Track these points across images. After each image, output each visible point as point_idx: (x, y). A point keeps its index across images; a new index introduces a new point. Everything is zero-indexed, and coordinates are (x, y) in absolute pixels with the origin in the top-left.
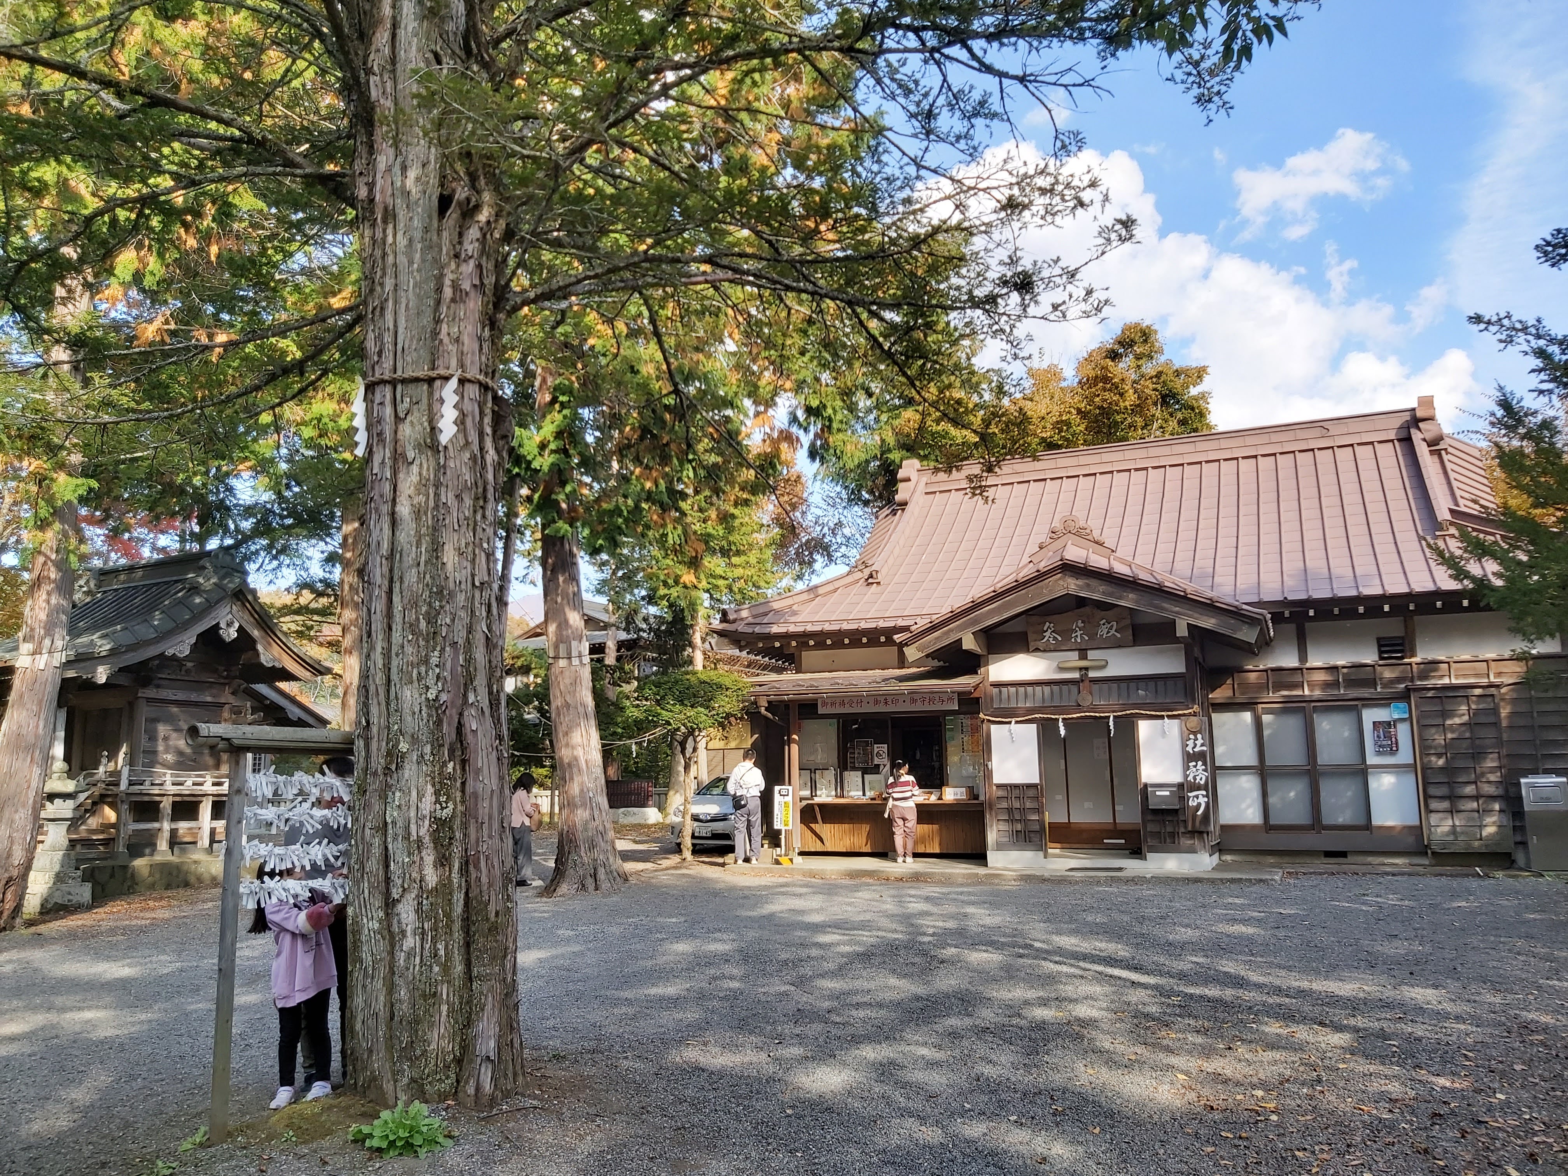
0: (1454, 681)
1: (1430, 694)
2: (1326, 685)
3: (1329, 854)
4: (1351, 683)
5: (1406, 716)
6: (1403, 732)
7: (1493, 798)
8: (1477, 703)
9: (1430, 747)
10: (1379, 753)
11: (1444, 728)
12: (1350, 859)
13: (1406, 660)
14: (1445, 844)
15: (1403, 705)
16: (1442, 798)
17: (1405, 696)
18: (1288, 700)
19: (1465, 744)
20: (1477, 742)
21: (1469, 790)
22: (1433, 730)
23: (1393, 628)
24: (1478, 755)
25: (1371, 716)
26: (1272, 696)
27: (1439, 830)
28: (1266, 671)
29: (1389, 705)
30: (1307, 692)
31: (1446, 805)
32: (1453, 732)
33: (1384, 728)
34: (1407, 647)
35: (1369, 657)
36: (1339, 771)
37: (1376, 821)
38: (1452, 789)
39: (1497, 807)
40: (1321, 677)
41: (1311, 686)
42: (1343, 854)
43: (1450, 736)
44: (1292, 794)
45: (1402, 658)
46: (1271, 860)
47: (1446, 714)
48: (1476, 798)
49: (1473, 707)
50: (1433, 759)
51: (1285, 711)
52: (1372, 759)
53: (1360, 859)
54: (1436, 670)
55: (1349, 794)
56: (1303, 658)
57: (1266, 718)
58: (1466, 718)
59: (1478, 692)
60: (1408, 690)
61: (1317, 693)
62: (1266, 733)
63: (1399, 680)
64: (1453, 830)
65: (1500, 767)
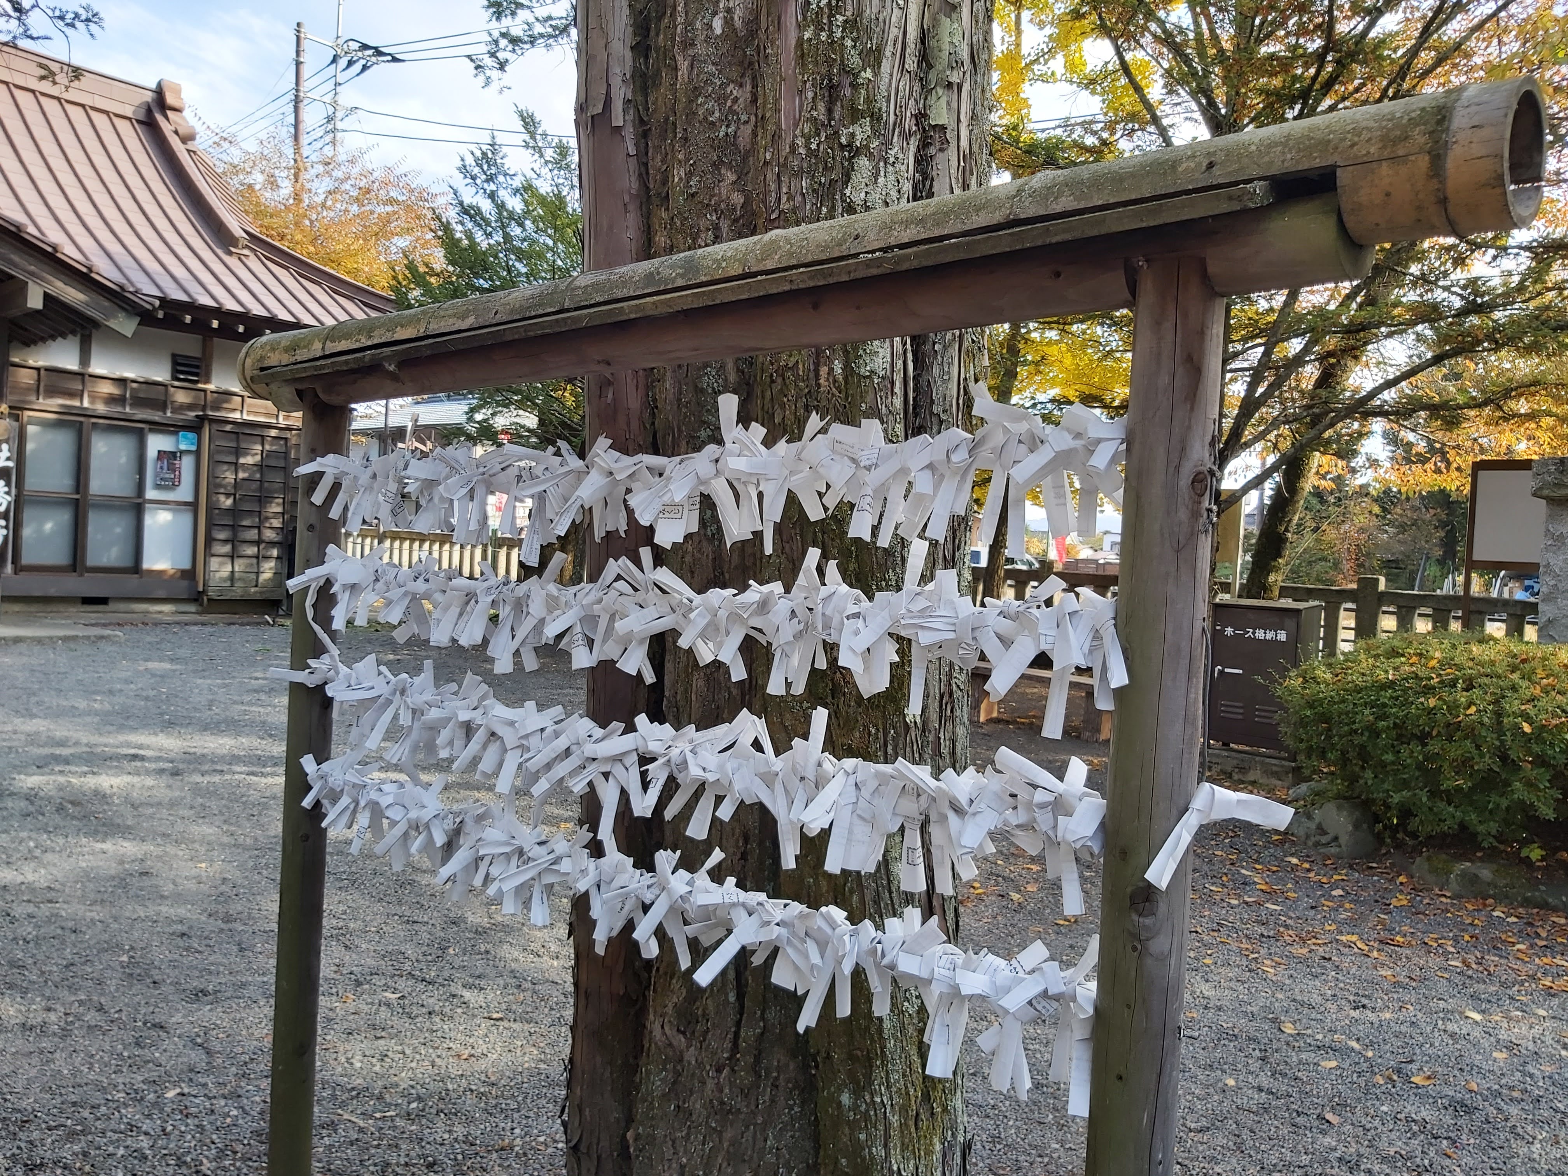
0: (245, 417)
1: (228, 428)
2: (111, 400)
3: (88, 601)
4: (139, 402)
5: (194, 448)
6: (187, 465)
7: (272, 544)
8: (272, 445)
9: (220, 486)
10: (158, 487)
11: (236, 466)
12: (112, 606)
13: (201, 386)
14: (222, 590)
15: (192, 436)
16: (226, 541)
17: (195, 427)
18: (67, 411)
19: (255, 485)
20: (266, 485)
21: (253, 534)
22: (225, 467)
23: (190, 345)
24: (263, 499)
25: (156, 443)
26: (44, 402)
27: (218, 575)
28: (38, 369)
29: (176, 433)
30: (86, 404)
31: (227, 548)
32: (244, 471)
33: (169, 457)
34: (202, 372)
35: (161, 374)
36: (109, 504)
37: (146, 565)
38: (235, 535)
39: (275, 552)
40: (107, 388)
41: (93, 398)
42: (103, 601)
43: (241, 475)
44: (48, 526)
45: (197, 382)
46: (16, 608)
47: (238, 452)
48: (258, 543)
49: (267, 447)
50: (222, 498)
51: (58, 424)
52: (151, 494)
53: (122, 606)
54: (227, 401)
55: (118, 530)
56: (85, 360)
57: (31, 429)
58: (258, 458)
59: (273, 433)
60: (202, 419)
61: (101, 408)
62: (30, 446)
63: (191, 407)
64: (232, 577)
65: (283, 514)
